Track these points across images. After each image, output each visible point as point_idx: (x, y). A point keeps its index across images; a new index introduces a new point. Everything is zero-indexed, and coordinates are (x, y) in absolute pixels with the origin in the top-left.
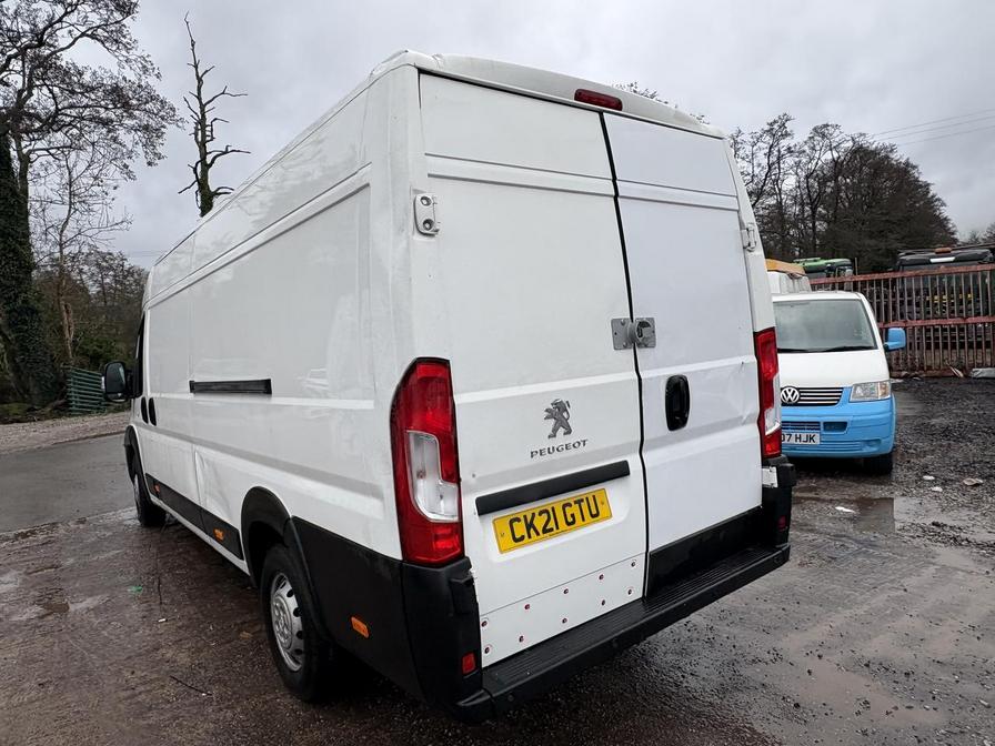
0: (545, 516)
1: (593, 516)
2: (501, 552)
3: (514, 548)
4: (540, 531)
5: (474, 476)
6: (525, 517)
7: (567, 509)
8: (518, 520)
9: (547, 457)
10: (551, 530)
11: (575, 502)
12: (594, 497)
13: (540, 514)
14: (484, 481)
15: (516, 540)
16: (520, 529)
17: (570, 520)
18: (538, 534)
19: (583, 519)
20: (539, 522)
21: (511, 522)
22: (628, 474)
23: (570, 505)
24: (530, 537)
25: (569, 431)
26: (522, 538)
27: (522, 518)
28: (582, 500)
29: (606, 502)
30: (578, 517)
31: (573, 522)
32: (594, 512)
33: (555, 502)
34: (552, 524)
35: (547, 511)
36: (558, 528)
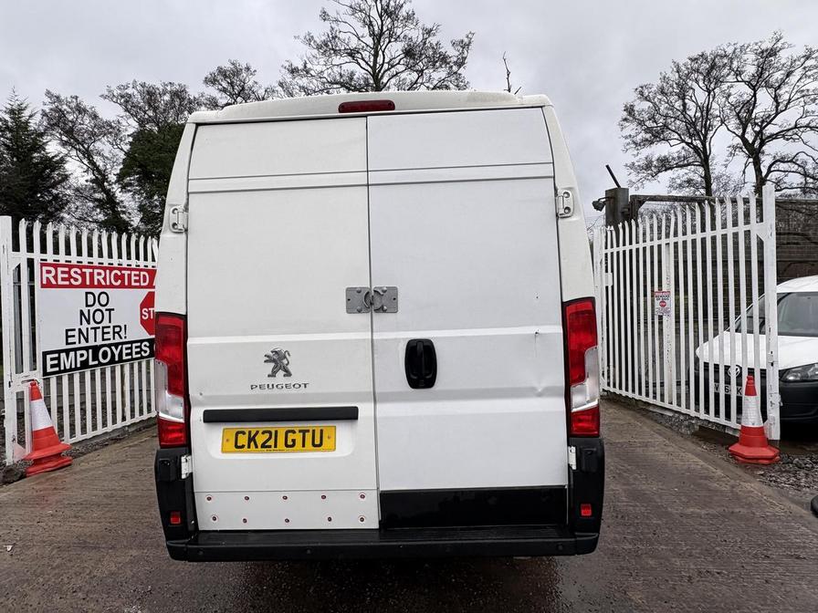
0: (267, 436)
1: (314, 445)
2: (223, 452)
3: (234, 452)
4: (259, 446)
5: (201, 394)
6: (250, 432)
7: (289, 434)
8: (244, 433)
9: (266, 391)
10: (270, 447)
11: (300, 431)
12: (322, 431)
13: (263, 433)
14: (211, 399)
15: (237, 446)
16: (243, 440)
17: (290, 443)
18: (257, 447)
19: (304, 446)
20: (260, 439)
21: (237, 433)
22: (357, 418)
23: (294, 432)
24: (249, 447)
25: (288, 374)
26: (243, 446)
27: (247, 433)
28: (308, 431)
29: (333, 437)
30: (299, 442)
31: (293, 446)
32: (317, 442)
33: (282, 427)
34: (271, 442)
35: (270, 433)
36: (276, 446)
